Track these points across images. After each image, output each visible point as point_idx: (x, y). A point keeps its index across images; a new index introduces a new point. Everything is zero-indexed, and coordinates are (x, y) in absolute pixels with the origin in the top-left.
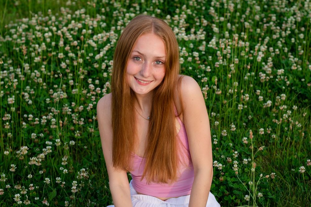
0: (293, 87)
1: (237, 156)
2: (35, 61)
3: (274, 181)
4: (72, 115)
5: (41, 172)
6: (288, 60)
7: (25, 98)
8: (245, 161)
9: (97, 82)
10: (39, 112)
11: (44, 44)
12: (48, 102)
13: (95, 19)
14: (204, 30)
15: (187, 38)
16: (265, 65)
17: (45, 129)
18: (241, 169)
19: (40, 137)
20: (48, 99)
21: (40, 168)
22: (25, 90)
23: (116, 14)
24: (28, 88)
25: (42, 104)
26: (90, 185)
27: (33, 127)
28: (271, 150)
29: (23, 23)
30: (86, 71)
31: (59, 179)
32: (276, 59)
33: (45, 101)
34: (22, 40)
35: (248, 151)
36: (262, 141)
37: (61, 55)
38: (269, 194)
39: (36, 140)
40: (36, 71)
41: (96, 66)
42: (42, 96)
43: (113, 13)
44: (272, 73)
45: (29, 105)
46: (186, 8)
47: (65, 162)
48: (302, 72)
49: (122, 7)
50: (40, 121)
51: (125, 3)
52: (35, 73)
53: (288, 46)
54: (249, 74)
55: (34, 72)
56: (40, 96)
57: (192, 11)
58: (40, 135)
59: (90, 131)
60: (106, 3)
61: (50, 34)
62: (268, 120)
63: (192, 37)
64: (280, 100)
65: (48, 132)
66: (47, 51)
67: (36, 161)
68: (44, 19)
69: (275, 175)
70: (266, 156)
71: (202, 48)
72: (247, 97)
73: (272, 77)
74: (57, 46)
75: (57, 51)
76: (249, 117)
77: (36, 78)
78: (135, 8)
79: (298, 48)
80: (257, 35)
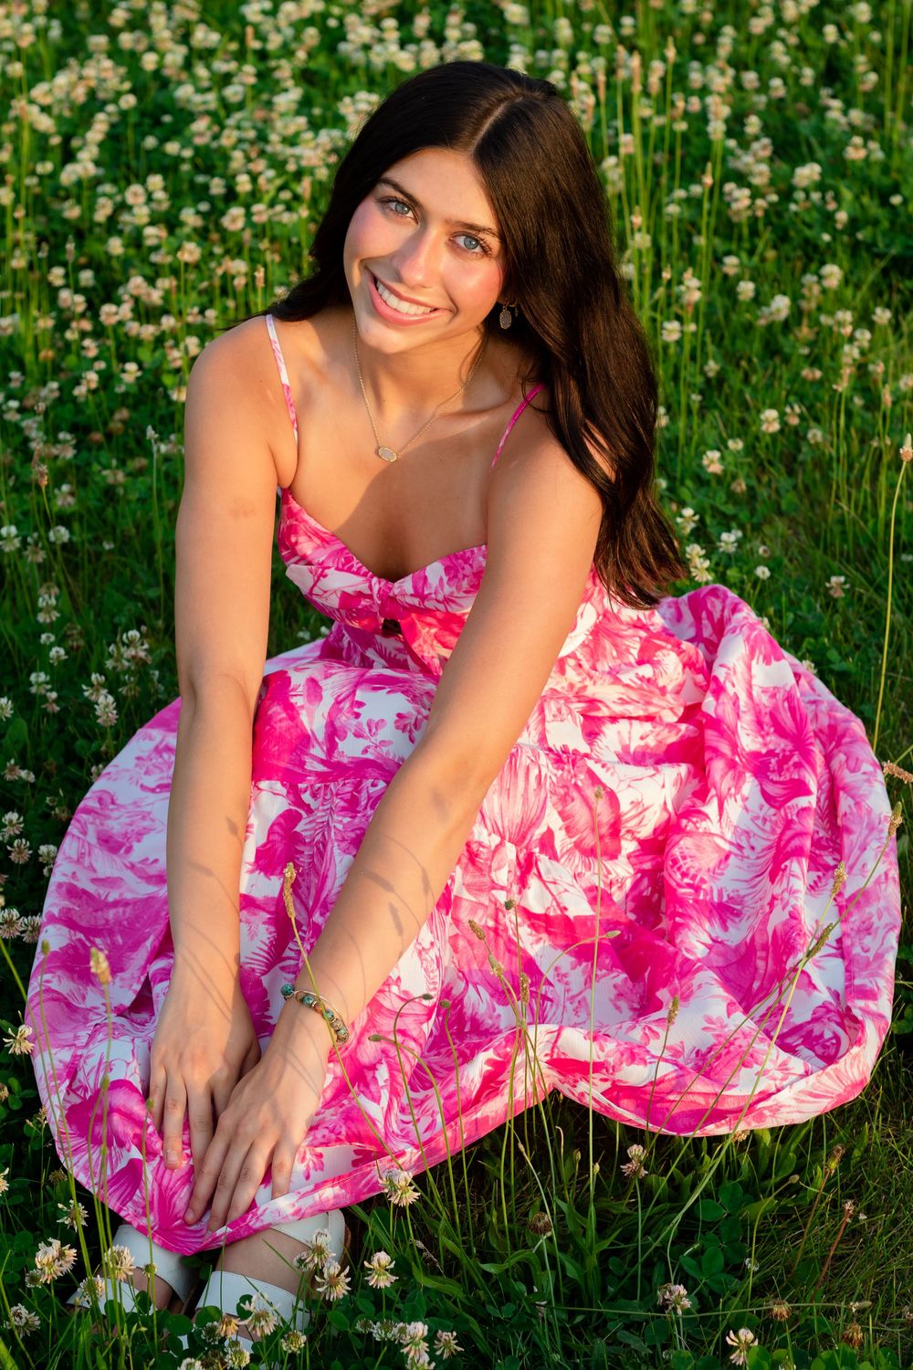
0: (858, 229)
1: (692, 525)
3: (840, 605)
4: (24, 424)
6: (822, 119)
8: (726, 543)
9: (87, 277)
16: (739, 152)
26: (156, 691)
28: (811, 487)
31: (38, 680)
32: (775, 121)
35: (726, 503)
36: (771, 458)
38: (833, 655)
41: (72, 212)
44: (772, 182)
47: (49, 612)
48: (886, 169)
53: (813, 56)
54: (680, 193)
59: (111, 480)
62: (785, 373)
64: (816, 289)
69: (845, 583)
70: (794, 514)
72: (693, 289)
73: (774, 198)
76: (706, 368)
79: (852, 65)
80: (686, 23)
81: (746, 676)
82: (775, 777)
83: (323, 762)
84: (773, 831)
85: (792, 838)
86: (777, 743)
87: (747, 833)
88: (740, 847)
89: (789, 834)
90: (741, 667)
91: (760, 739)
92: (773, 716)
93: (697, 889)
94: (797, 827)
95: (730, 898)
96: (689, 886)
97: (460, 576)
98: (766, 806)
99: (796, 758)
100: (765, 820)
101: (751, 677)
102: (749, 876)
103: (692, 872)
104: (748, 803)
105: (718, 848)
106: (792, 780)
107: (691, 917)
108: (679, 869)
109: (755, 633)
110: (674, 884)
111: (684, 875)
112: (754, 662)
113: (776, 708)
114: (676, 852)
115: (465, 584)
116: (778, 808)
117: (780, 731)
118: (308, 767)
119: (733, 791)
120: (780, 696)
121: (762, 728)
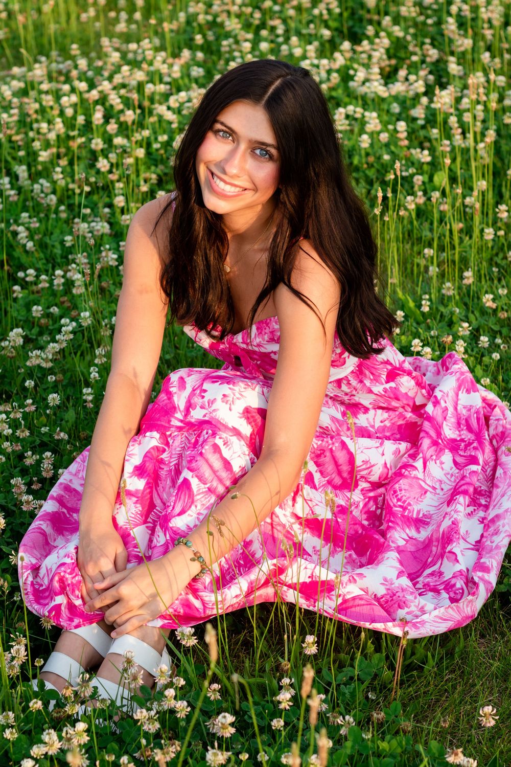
1: (468, 332)
2: (40, 159)
5: (51, 378)
7: (19, 237)
8: (483, 342)
10: (50, 265)
11: (59, 120)
12: (68, 244)
13: (177, 60)
14: (431, 73)
15: (385, 92)
17: (62, 299)
18: (472, 358)
19: (52, 314)
20: (68, 238)
21: (51, 371)
22: (20, 221)
23: (230, 46)
24: (25, 218)
25: (57, 248)
27: (36, 296)
29: (13, 77)
30: (154, 176)
31: (88, 392)
33: (62, 242)
34: (11, 116)
37: (98, 144)
39: (43, 321)
40: (42, 181)
42: (57, 232)
43: (220, 45)
45: (27, 252)
46: (390, 23)
47: (101, 358)
49: (242, 28)
50: (51, 282)
51: (251, 20)
52: (42, 185)
55: (38, 183)
56: (52, 234)
57: (406, 30)
58: (51, 310)
60: (208, 22)
61: (74, 98)
63: (398, 88)
65: (69, 304)
66: (69, 138)
67: (42, 359)
68: (61, 66)
71: (419, 112)
72: (503, 211)
74: (88, 124)
75: (91, 136)
76: (508, 256)
77: (43, 195)
78: (273, 29)
81: (455, 399)
82: (462, 453)
83: (181, 421)
84: (455, 481)
85: (464, 485)
86: (467, 435)
87: (441, 481)
88: (434, 488)
89: (463, 482)
90: (452, 394)
91: (457, 432)
92: (467, 421)
93: (405, 509)
94: (468, 480)
95: (424, 515)
96: (401, 506)
97: (263, 333)
98: (454, 468)
99: (475, 444)
100: (452, 475)
101: (458, 400)
102: (436, 504)
103: (404, 498)
104: (443, 466)
105: (421, 487)
106: (471, 456)
107: (398, 524)
108: (396, 496)
109: (462, 377)
110: (392, 504)
111: (399, 500)
112: (460, 392)
113: (469, 416)
114: (397, 486)
115: (266, 337)
116: (460, 470)
117: (470, 429)
118: (172, 423)
119: (434, 457)
120: (473, 411)
121: (460, 427)
